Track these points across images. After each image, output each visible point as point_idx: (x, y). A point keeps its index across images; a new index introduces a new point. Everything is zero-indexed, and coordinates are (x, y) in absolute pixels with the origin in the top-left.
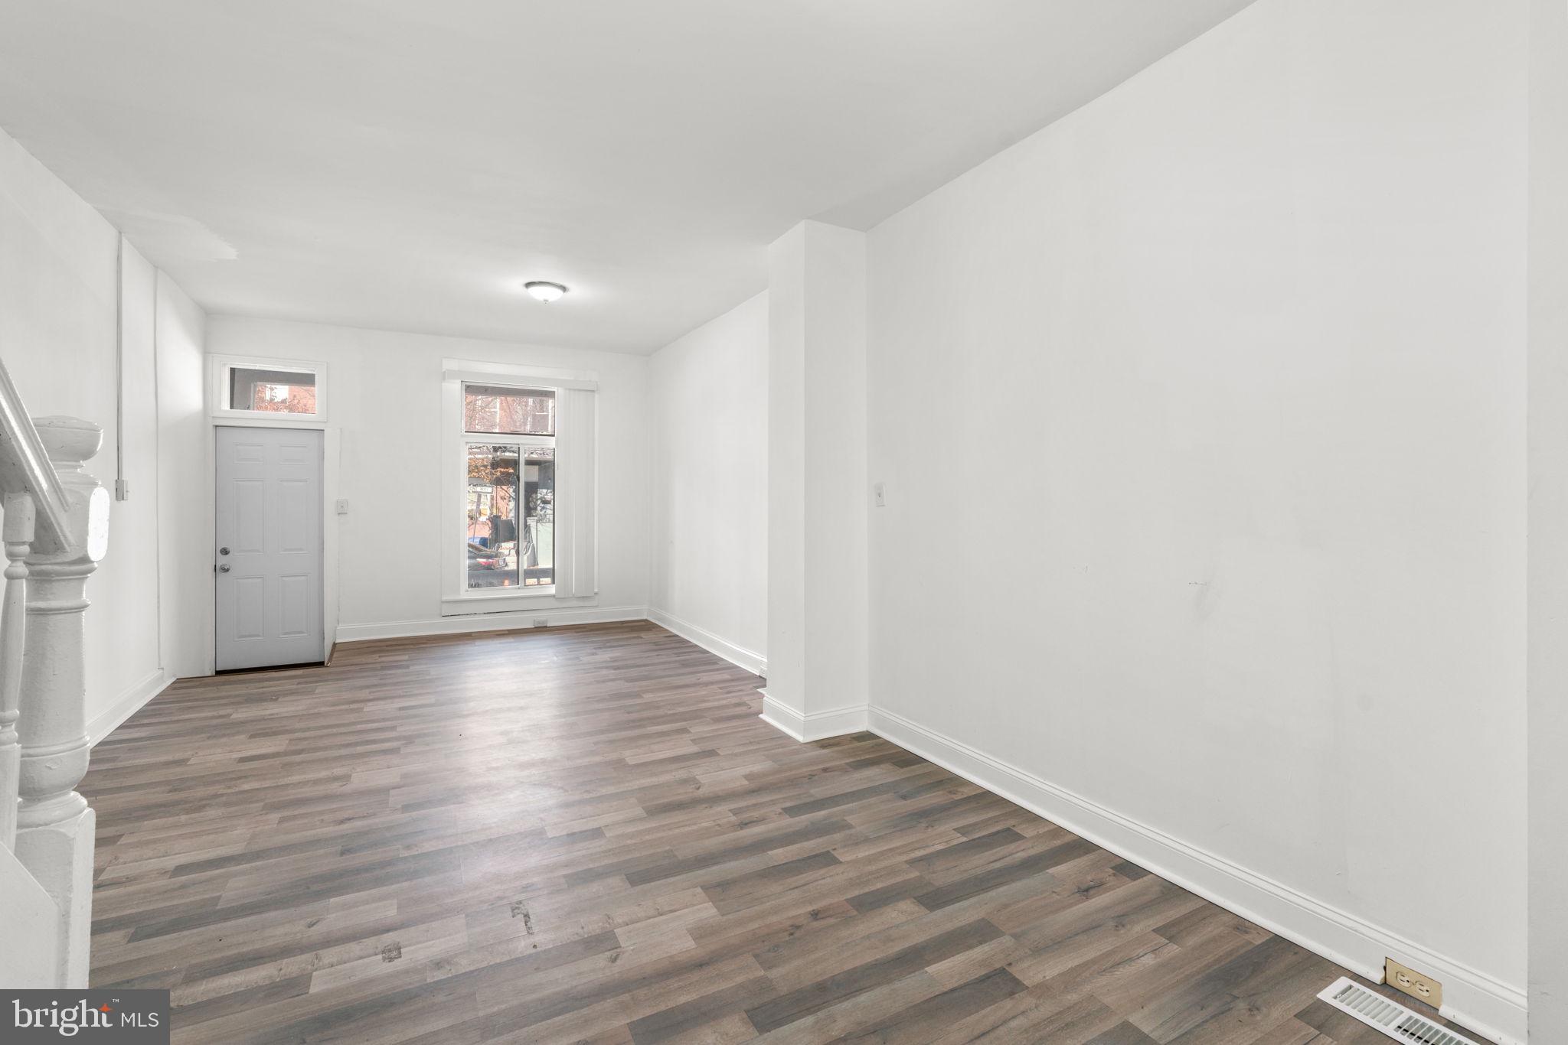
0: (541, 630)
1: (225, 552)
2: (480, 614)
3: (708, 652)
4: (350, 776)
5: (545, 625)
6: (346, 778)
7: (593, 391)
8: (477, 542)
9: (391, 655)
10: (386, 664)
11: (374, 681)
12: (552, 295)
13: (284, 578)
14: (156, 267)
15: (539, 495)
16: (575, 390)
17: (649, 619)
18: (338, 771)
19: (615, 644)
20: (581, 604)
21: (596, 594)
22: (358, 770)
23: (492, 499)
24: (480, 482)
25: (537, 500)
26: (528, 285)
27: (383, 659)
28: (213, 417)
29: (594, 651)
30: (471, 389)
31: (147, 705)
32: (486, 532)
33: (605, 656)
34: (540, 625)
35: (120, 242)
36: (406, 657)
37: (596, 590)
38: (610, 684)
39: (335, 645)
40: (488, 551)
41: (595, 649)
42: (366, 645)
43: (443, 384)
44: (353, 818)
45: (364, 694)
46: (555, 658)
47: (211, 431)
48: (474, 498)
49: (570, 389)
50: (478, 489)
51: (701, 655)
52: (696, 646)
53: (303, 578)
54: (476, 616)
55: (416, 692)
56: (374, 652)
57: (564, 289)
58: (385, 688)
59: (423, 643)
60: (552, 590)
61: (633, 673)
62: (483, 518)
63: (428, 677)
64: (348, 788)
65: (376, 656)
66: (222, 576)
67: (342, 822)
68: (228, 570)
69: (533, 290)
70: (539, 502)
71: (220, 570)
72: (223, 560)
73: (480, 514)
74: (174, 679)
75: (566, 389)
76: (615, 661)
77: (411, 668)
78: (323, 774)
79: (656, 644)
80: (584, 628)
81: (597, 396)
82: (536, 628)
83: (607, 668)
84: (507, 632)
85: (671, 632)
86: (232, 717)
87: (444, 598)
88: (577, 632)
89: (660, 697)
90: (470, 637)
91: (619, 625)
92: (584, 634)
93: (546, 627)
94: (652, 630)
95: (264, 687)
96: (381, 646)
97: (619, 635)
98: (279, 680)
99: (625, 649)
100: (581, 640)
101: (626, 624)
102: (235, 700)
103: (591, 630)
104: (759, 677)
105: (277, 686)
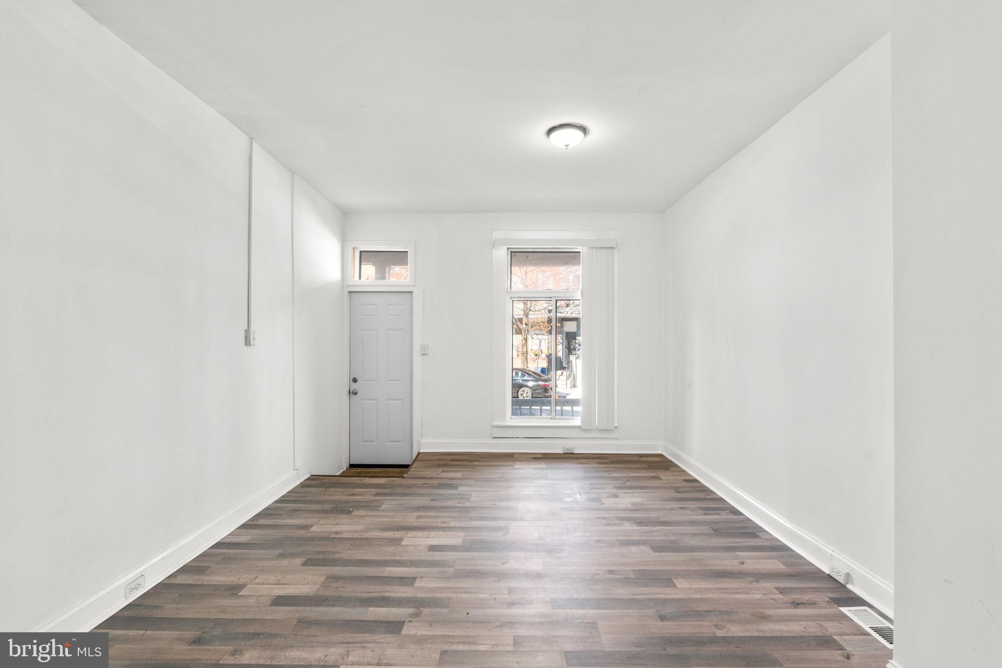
0: (568, 457)
1: (355, 380)
2: (520, 438)
3: (740, 514)
5: (572, 452)
7: (613, 248)
8: (539, 371)
9: (452, 471)
10: (443, 481)
11: (425, 501)
13: (390, 401)
14: (293, 173)
15: (577, 341)
16: (597, 248)
17: (664, 454)
19: (635, 484)
20: (604, 436)
21: (616, 427)
23: (549, 343)
24: (541, 332)
25: (576, 344)
26: (550, 131)
27: (444, 475)
28: (348, 286)
29: (615, 491)
30: (513, 254)
31: (276, 502)
32: (544, 365)
33: (627, 500)
34: (568, 452)
35: (251, 146)
36: (459, 475)
37: (616, 424)
38: (634, 549)
39: (419, 453)
40: (545, 377)
41: (616, 488)
42: (437, 458)
43: (494, 251)
45: (411, 519)
46: (578, 496)
47: (346, 294)
48: (538, 341)
49: (592, 248)
50: (540, 337)
51: (732, 517)
52: (721, 500)
53: (400, 401)
54: (517, 439)
55: (452, 524)
56: (439, 466)
57: (584, 130)
58: (430, 514)
59: (478, 461)
60: (578, 421)
61: (659, 534)
62: (544, 356)
63: (467, 504)
66: (353, 397)
68: (356, 393)
69: (554, 136)
70: (577, 345)
71: (353, 393)
72: (354, 386)
73: (542, 352)
74: (309, 476)
75: (589, 248)
76: (637, 510)
77: (460, 488)
79: (677, 490)
80: (606, 458)
81: (616, 252)
82: (565, 453)
83: (628, 519)
84: (541, 456)
85: (690, 475)
86: (312, 529)
87: (495, 424)
88: (599, 463)
89: (699, 591)
90: (512, 458)
91: (637, 459)
92: (606, 467)
93: (573, 453)
94: (670, 470)
95: (352, 495)
96: (447, 460)
97: (638, 473)
98: (366, 488)
99: (646, 492)
100: (603, 474)
101: (643, 459)
102: (327, 507)
103: (612, 462)
104: (830, 577)
105: (361, 495)
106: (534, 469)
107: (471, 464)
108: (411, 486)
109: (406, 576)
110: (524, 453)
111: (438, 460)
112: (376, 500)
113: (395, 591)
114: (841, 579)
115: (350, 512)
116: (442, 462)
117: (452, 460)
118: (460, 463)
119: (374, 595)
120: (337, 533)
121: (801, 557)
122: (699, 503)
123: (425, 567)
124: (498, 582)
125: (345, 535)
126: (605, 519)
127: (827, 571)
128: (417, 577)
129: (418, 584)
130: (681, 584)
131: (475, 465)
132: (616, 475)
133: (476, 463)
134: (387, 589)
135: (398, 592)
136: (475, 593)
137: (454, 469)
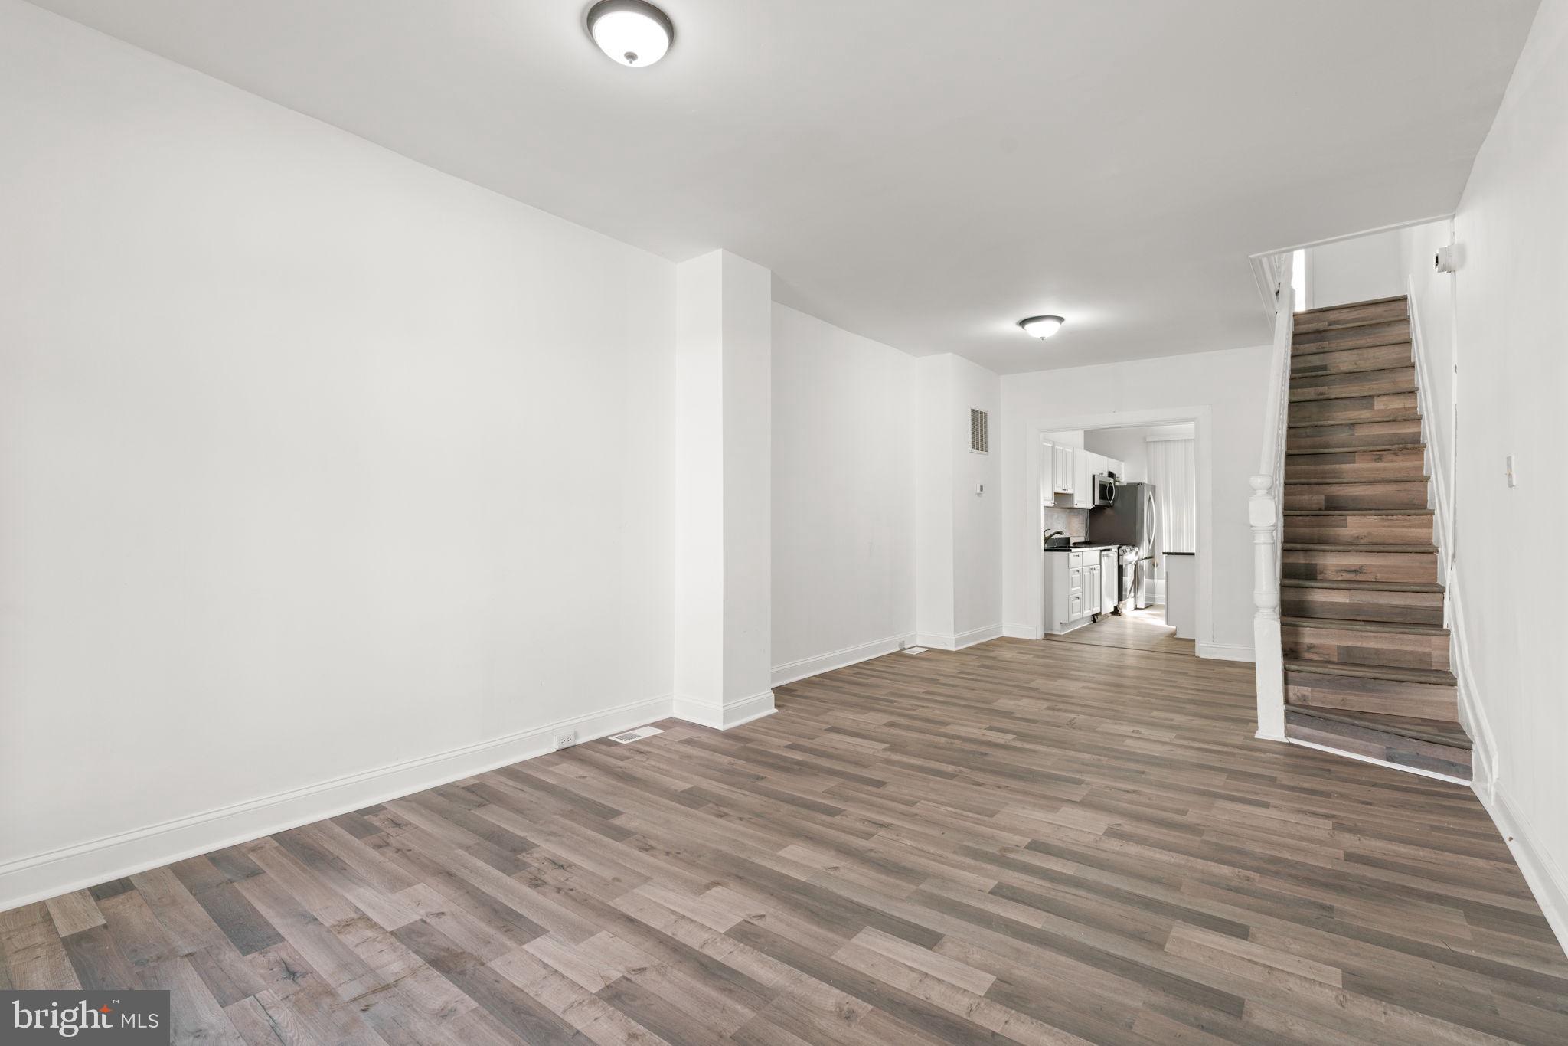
4: (1105, 834)
6: (1112, 833)
18: (1114, 845)
22: (1092, 837)
44: (1125, 791)
64: (1116, 820)
67: (1134, 792)
78: (1133, 849)
109: (1007, 901)
113: (1031, 884)
114: (572, 742)
119: (1067, 889)
123: (968, 906)
127: (554, 749)
128: (990, 893)
129: (992, 884)
134: (1044, 891)
135: (1027, 882)
136: (916, 848)
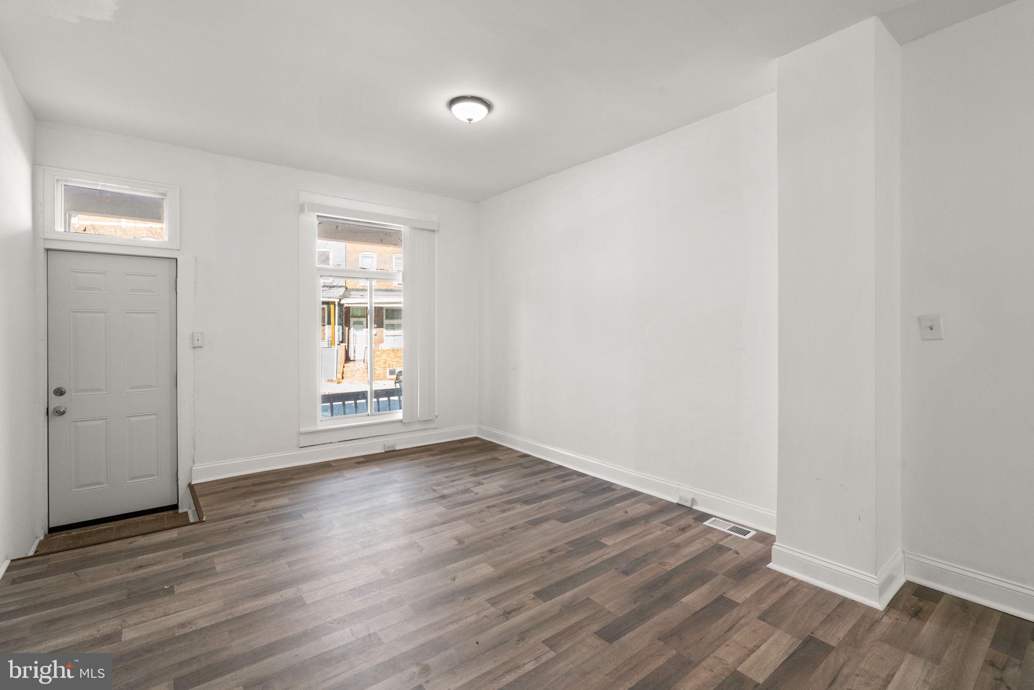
0: (390, 456)
1: (60, 392)
2: (335, 442)
7: (435, 230)
9: (266, 499)
12: (477, 112)
13: (131, 418)
16: (419, 229)
17: (478, 436)
19: (484, 468)
20: (425, 427)
21: (436, 417)
27: (262, 505)
33: (494, 484)
34: (390, 449)
36: (284, 501)
37: (436, 414)
39: (191, 487)
42: (229, 486)
49: (415, 228)
53: (152, 417)
54: (331, 445)
56: (245, 495)
57: (489, 106)
59: (292, 479)
60: (399, 415)
61: (550, 507)
65: (250, 500)
66: (57, 419)
68: (63, 413)
69: (457, 107)
71: (56, 413)
72: (57, 402)
75: (411, 228)
81: (436, 236)
82: (387, 452)
83: (514, 501)
84: (363, 459)
87: (302, 430)
88: (432, 455)
89: (625, 542)
90: (331, 468)
91: (460, 445)
92: (442, 459)
93: (395, 450)
94: (498, 450)
95: (141, 567)
96: (247, 486)
97: (475, 458)
98: (154, 551)
99: (502, 474)
100: (446, 466)
101: (465, 444)
102: (111, 597)
103: (442, 453)
104: (679, 505)
105: (160, 562)
106: (372, 474)
107: (286, 484)
108: (230, 530)
110: (345, 459)
111: (234, 488)
112: (196, 562)
114: (688, 505)
115: (171, 591)
116: (244, 490)
117: (254, 485)
118: (269, 486)
120: (182, 625)
121: (652, 497)
122: (550, 473)
124: (470, 599)
125: (202, 624)
126: (495, 506)
127: (675, 501)
130: (609, 541)
131: (294, 485)
132: (459, 464)
133: (292, 482)
137: (266, 496)
